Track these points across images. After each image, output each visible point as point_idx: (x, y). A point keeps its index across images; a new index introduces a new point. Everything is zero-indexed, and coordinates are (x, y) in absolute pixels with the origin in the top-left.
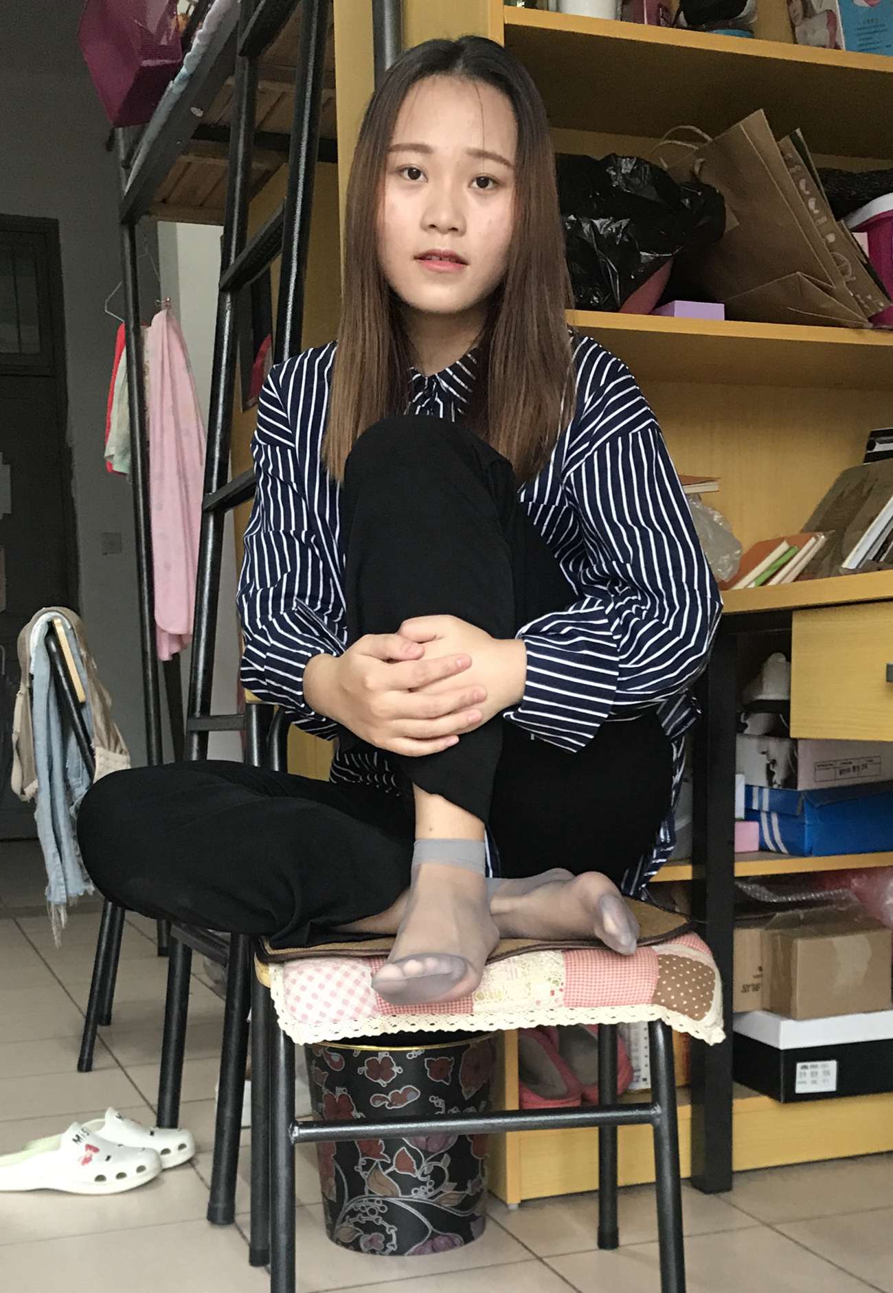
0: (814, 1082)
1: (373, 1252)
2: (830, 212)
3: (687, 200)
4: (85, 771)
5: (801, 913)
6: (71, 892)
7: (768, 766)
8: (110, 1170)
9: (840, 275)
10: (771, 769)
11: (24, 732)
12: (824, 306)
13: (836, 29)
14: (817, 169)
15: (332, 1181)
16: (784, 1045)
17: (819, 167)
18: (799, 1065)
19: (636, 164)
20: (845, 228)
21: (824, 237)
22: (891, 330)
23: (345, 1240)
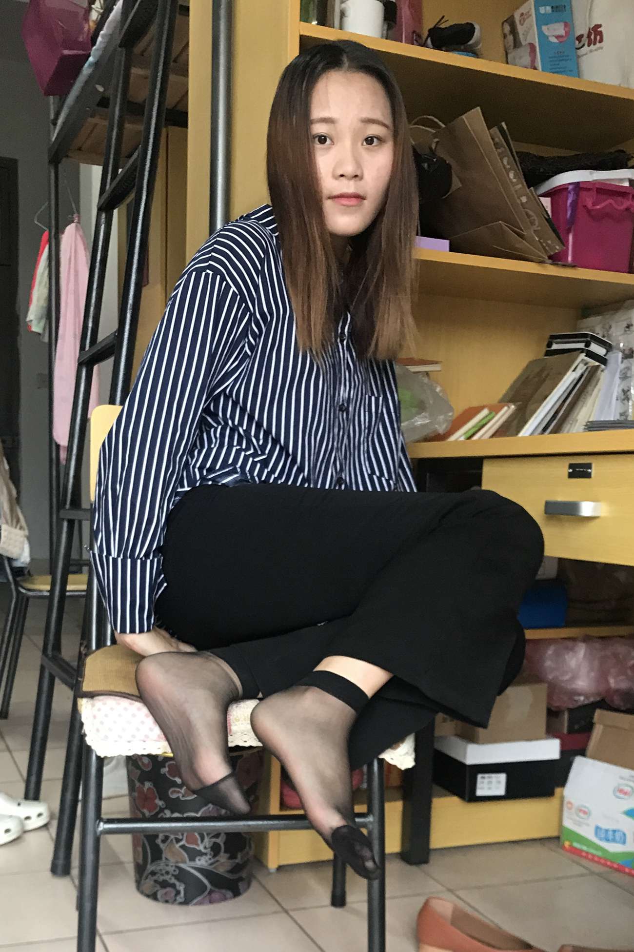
0: (489, 788)
1: (167, 902)
2: (525, 183)
3: (426, 165)
9: (529, 225)
12: (517, 246)
13: (535, 56)
14: (517, 153)
15: (140, 849)
16: (469, 762)
17: (518, 150)
18: (479, 776)
20: (534, 193)
21: (519, 198)
22: (564, 266)
23: (147, 892)
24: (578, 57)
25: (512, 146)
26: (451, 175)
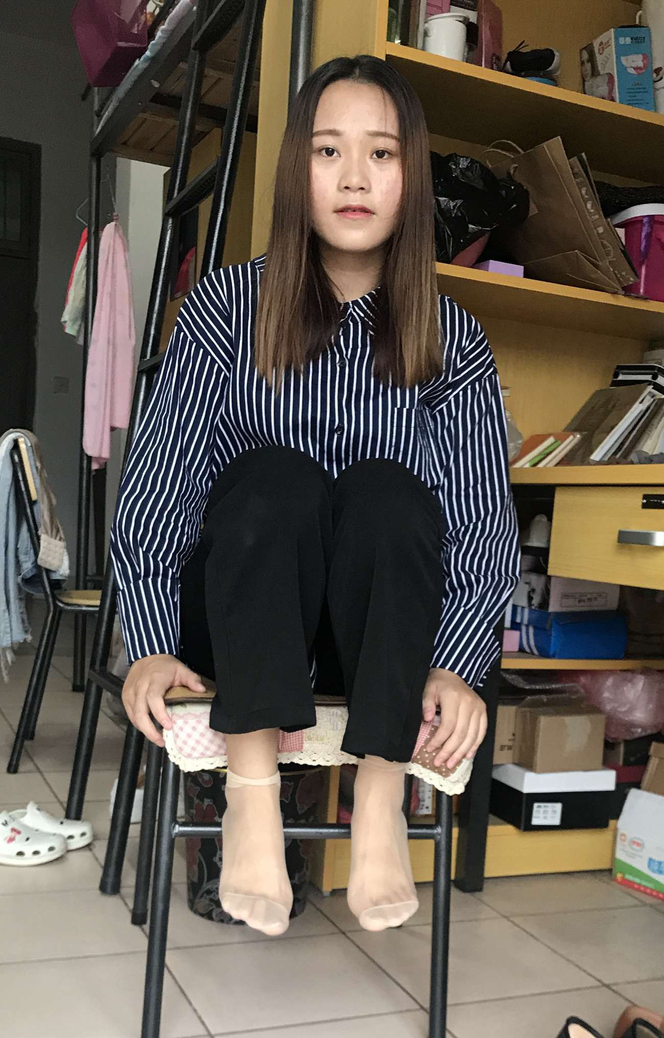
0: (545, 818)
1: (222, 921)
2: (601, 212)
3: (504, 192)
4: (32, 551)
5: (544, 698)
6: (14, 639)
7: (529, 592)
8: (28, 849)
9: (606, 255)
10: (532, 595)
12: (591, 275)
13: (613, 89)
14: (595, 181)
15: (196, 868)
16: (526, 789)
17: (597, 180)
18: (536, 805)
19: (470, 162)
20: (610, 223)
21: (595, 228)
22: (637, 298)
23: (202, 911)
24: (656, 90)
25: (590, 174)
26: (529, 201)
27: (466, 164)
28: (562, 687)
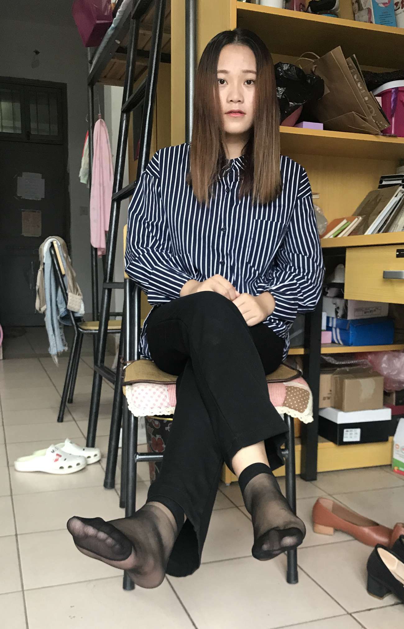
0: (351, 437)
2: (366, 89)
3: (309, 81)
4: (64, 302)
5: (347, 369)
6: (58, 350)
7: (336, 309)
8: (65, 464)
9: (370, 113)
10: (337, 311)
11: (41, 286)
12: (363, 126)
13: (371, 16)
14: (362, 71)
15: (154, 473)
16: (339, 422)
17: (364, 70)
18: (345, 430)
19: (289, 66)
20: (372, 95)
21: (364, 98)
22: (390, 136)
24: (396, 15)
25: (359, 67)
26: (324, 86)
27: (287, 68)
28: (358, 362)
